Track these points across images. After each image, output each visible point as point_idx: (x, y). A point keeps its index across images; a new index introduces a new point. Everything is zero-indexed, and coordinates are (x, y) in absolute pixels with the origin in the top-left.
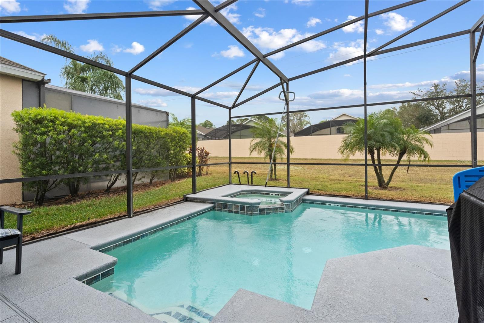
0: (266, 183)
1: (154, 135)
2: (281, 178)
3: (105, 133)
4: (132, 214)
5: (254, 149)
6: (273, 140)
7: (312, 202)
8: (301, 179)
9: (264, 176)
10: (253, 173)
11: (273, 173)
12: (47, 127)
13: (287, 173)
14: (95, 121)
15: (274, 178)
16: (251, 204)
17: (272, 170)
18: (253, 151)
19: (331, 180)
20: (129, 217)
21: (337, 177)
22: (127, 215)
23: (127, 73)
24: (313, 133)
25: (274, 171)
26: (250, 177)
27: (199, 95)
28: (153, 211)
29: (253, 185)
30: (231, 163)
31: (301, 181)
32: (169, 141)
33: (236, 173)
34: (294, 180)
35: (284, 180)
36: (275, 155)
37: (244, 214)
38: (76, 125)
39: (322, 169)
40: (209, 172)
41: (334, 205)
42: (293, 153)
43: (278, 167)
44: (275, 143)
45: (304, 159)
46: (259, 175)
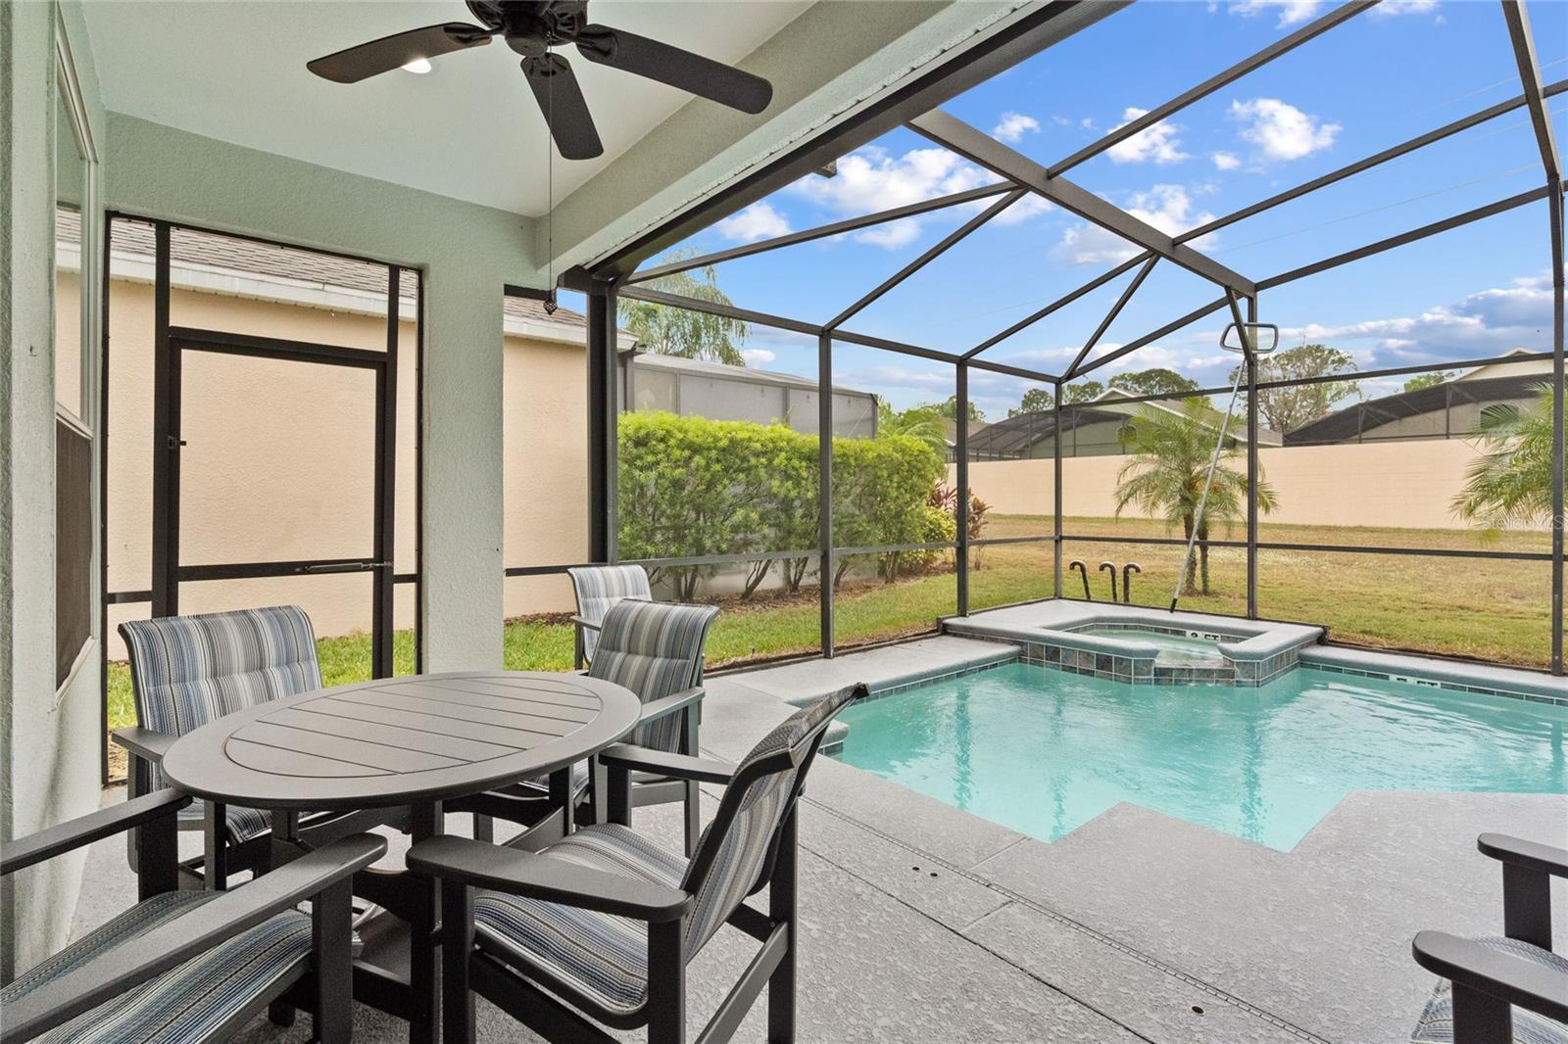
0: (1175, 601)
1: (852, 461)
2: (1227, 591)
3: (753, 461)
4: (832, 651)
5: (1129, 495)
6: (1198, 468)
7: (1335, 667)
8: (1303, 596)
9: (1164, 580)
10: (1131, 570)
11: (1198, 572)
12: (655, 454)
13: (1245, 575)
14: (734, 433)
15: (1198, 587)
16: (1129, 652)
17: (1192, 564)
18: (1126, 500)
19: (1425, 605)
20: (825, 657)
21: (1458, 596)
22: (821, 653)
23: (823, 328)
24: (1364, 430)
25: (1199, 566)
26: (1120, 580)
27: (978, 357)
28: (872, 649)
29: (1130, 603)
30: (1062, 538)
31: (1301, 604)
32: (885, 474)
33: (1077, 567)
34: (1273, 600)
35: (1237, 596)
36: (1204, 515)
37: (1110, 677)
38: (700, 446)
39: (1394, 565)
40: (982, 562)
41: (1419, 682)
42: (1272, 509)
43: (1215, 554)
44: (1206, 478)
45: (1322, 527)
46: (1145, 576)
